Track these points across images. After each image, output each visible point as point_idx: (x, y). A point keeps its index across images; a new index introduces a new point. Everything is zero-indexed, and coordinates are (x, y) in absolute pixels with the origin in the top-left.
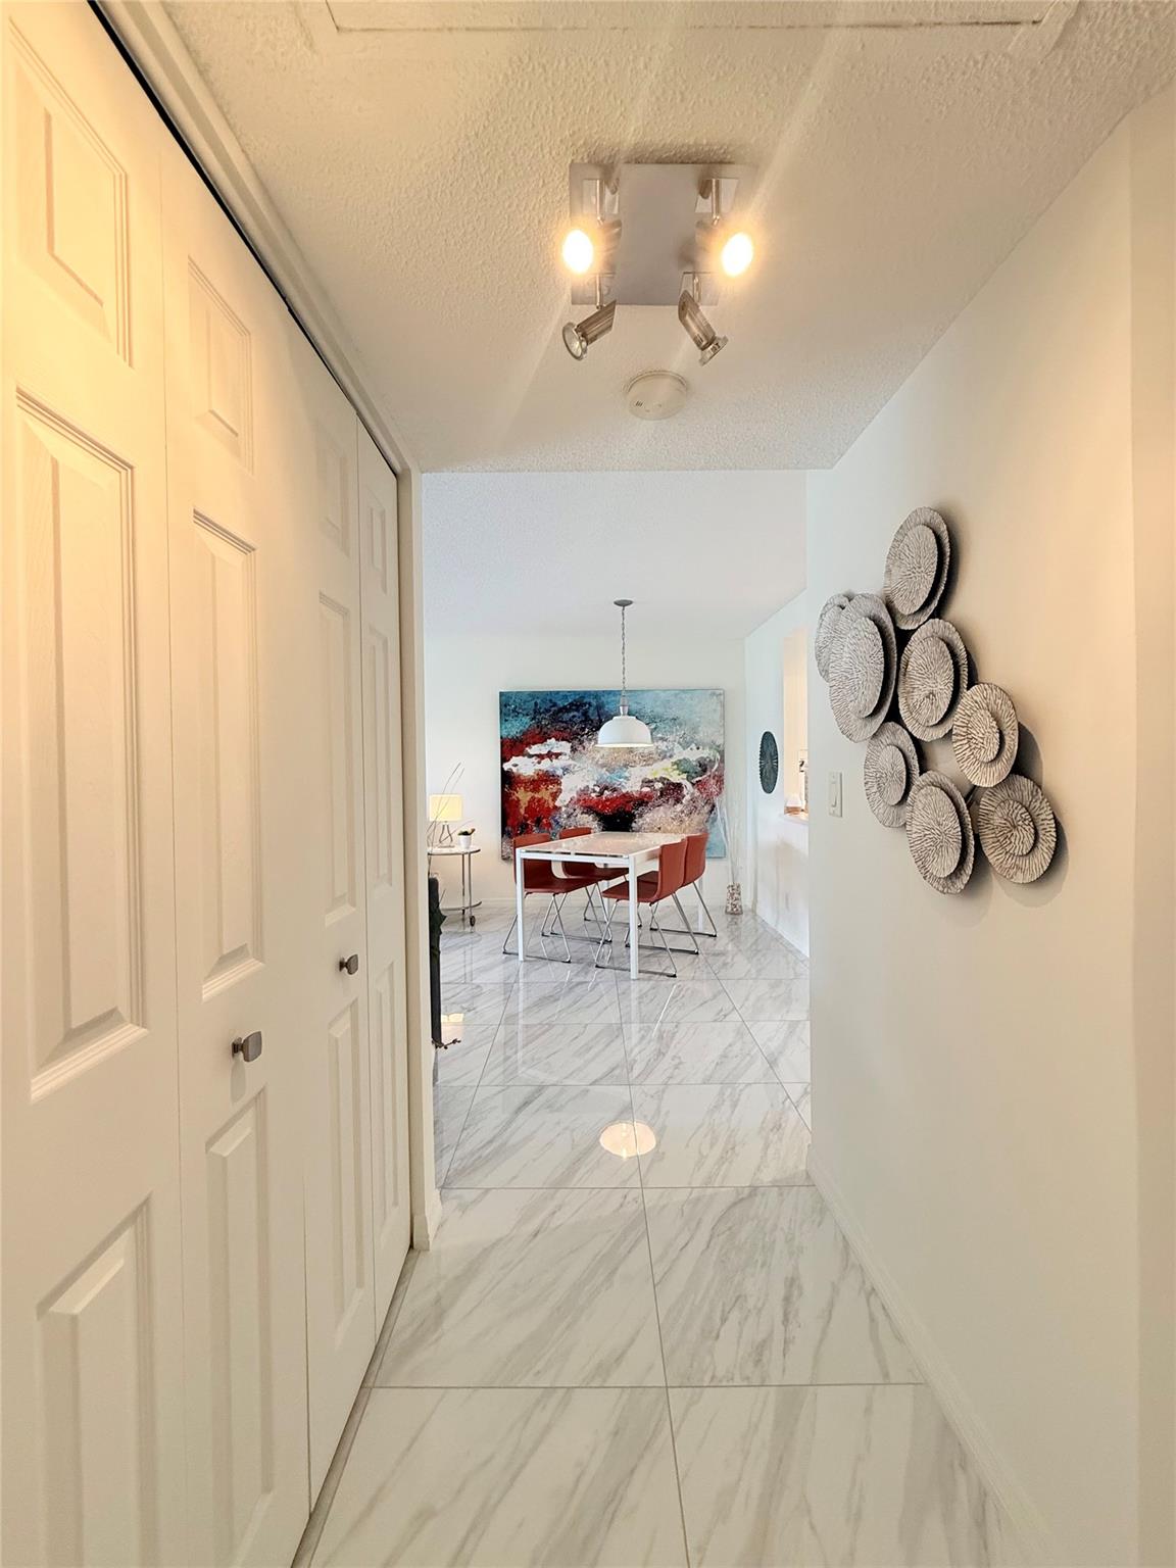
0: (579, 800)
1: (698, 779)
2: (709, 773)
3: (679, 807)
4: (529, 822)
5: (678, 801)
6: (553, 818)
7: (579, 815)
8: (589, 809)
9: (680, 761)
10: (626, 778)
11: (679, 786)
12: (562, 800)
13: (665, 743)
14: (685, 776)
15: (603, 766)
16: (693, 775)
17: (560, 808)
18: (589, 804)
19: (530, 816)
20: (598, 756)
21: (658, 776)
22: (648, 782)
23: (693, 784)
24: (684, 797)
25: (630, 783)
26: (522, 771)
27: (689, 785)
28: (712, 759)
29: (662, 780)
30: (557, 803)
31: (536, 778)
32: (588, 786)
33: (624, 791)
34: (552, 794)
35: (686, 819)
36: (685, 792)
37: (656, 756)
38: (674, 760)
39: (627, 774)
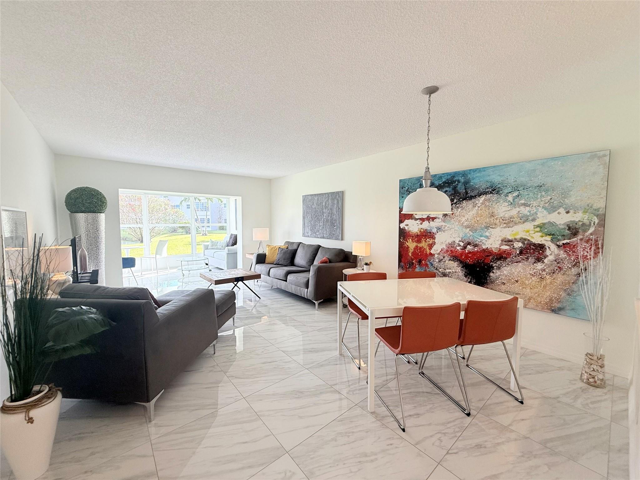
0: (447, 251)
1: (565, 242)
2: (580, 237)
3: (539, 266)
4: (414, 261)
5: (539, 260)
6: (429, 261)
7: (447, 262)
8: (455, 257)
9: (544, 224)
10: (488, 237)
11: (541, 247)
12: (436, 250)
13: (528, 208)
14: (549, 238)
15: (467, 227)
16: (560, 237)
17: (434, 255)
18: (454, 254)
19: (415, 258)
20: (463, 219)
21: (518, 237)
22: (509, 242)
23: (559, 246)
24: (546, 257)
25: (490, 241)
26: (410, 229)
27: (553, 247)
28: (586, 221)
29: (523, 240)
30: (432, 252)
31: (419, 233)
32: (454, 241)
33: (484, 247)
34: (429, 245)
35: (548, 277)
36: (548, 252)
37: (517, 220)
38: (537, 223)
39: (487, 234)
